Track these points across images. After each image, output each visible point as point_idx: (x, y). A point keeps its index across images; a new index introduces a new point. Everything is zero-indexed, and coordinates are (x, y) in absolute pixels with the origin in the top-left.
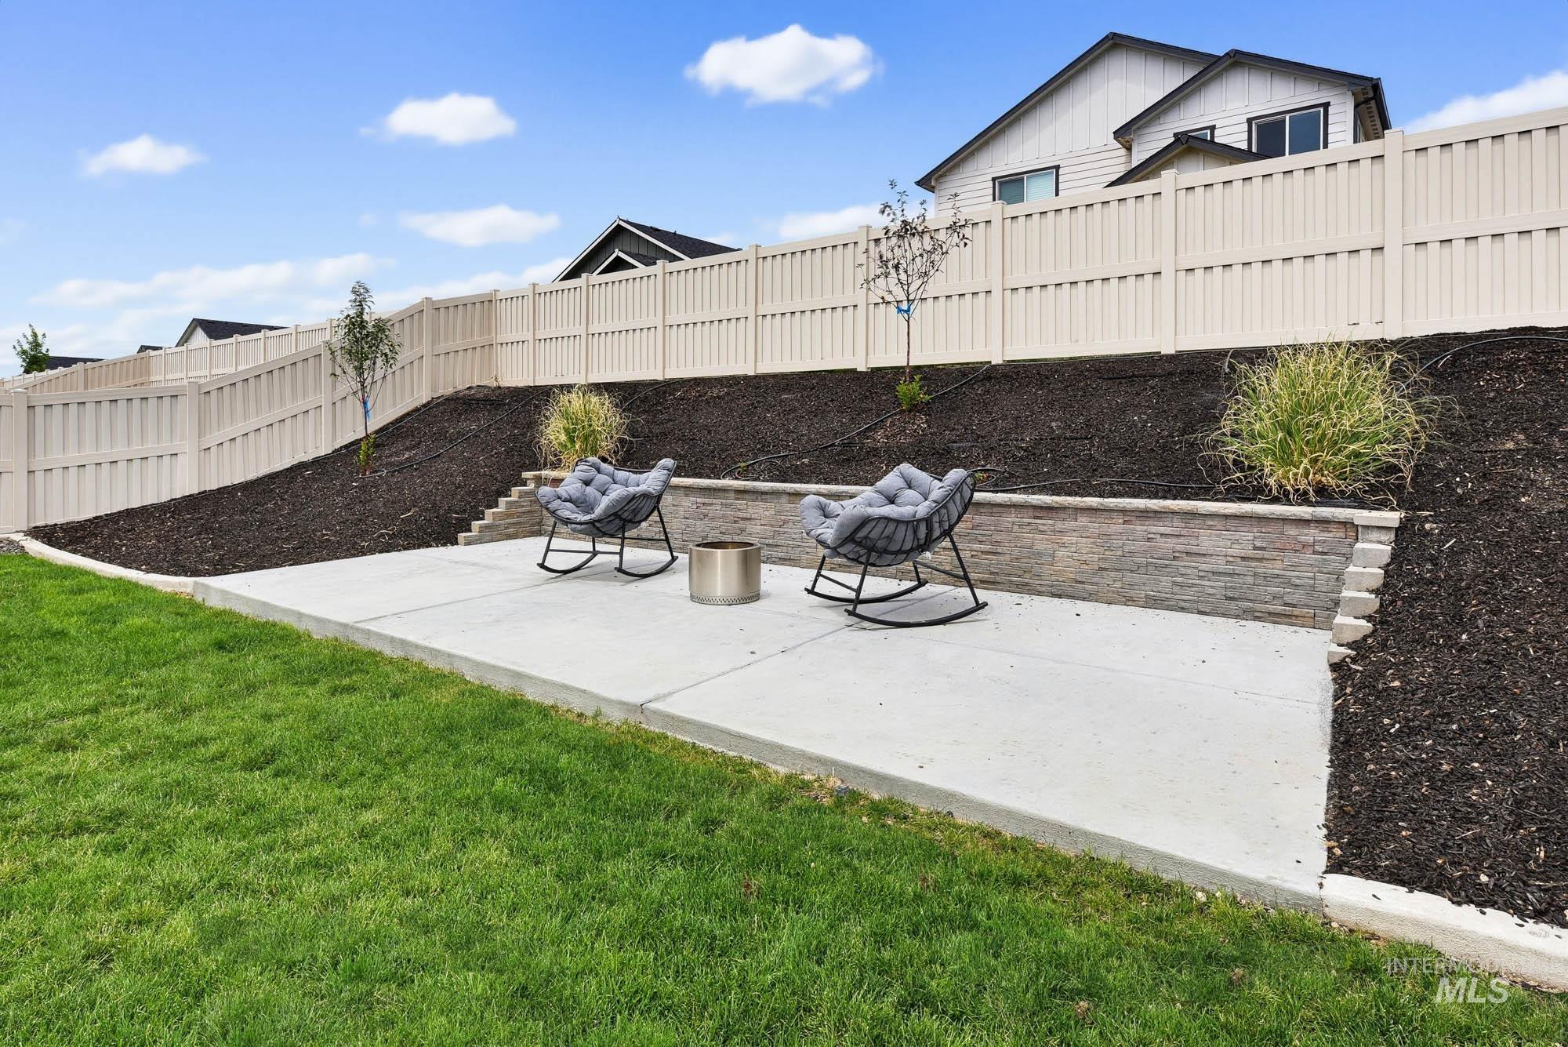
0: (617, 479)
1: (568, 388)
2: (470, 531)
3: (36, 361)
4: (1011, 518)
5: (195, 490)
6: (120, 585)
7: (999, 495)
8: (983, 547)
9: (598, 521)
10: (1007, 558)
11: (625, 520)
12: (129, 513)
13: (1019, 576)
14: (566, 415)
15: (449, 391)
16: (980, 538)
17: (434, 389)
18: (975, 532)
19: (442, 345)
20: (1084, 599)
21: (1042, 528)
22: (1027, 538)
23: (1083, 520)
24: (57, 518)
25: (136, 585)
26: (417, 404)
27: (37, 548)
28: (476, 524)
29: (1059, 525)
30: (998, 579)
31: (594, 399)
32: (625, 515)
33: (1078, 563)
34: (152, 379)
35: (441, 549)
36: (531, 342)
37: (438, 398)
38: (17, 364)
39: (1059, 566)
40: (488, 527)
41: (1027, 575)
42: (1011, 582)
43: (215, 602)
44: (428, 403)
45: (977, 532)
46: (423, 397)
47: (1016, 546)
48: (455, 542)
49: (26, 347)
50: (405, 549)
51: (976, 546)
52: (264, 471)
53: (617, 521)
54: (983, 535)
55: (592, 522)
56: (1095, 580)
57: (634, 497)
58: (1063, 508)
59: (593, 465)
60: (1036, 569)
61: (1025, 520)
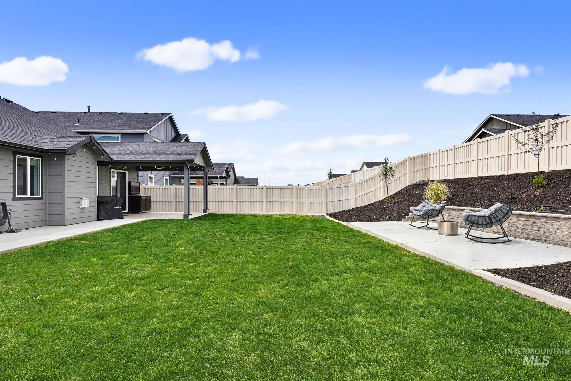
0: (433, 206)
1: (433, 182)
2: (405, 218)
3: (331, 176)
4: (544, 220)
5: (355, 207)
6: (339, 223)
7: (542, 213)
8: (535, 229)
9: (422, 215)
10: (542, 232)
11: (429, 215)
12: (343, 211)
13: (545, 238)
14: (432, 190)
15: (415, 182)
16: (534, 226)
17: (410, 181)
18: (533, 224)
19: (413, 169)
20: (564, 246)
21: (553, 224)
22: (548, 226)
23: (565, 222)
24: (331, 212)
25: (340, 223)
26: (405, 186)
27: (328, 217)
28: (406, 217)
29: (558, 223)
30: (539, 238)
31: (439, 184)
32: (429, 214)
33: (563, 235)
34: (352, 180)
35: (398, 222)
36: (439, 166)
37: (412, 184)
38: (328, 177)
39: (557, 235)
40: (409, 218)
41: (547, 238)
42: (542, 240)
43: (351, 227)
44: (409, 186)
45: (534, 224)
46: (408, 184)
47: (545, 229)
48: (401, 220)
49: (329, 173)
50: (389, 221)
51: (533, 228)
52: (369, 203)
53: (427, 216)
54: (535, 225)
55: (421, 215)
56: (567, 240)
57: (430, 210)
58: (558, 218)
59: (426, 202)
60: (550, 236)
61: (548, 221)
